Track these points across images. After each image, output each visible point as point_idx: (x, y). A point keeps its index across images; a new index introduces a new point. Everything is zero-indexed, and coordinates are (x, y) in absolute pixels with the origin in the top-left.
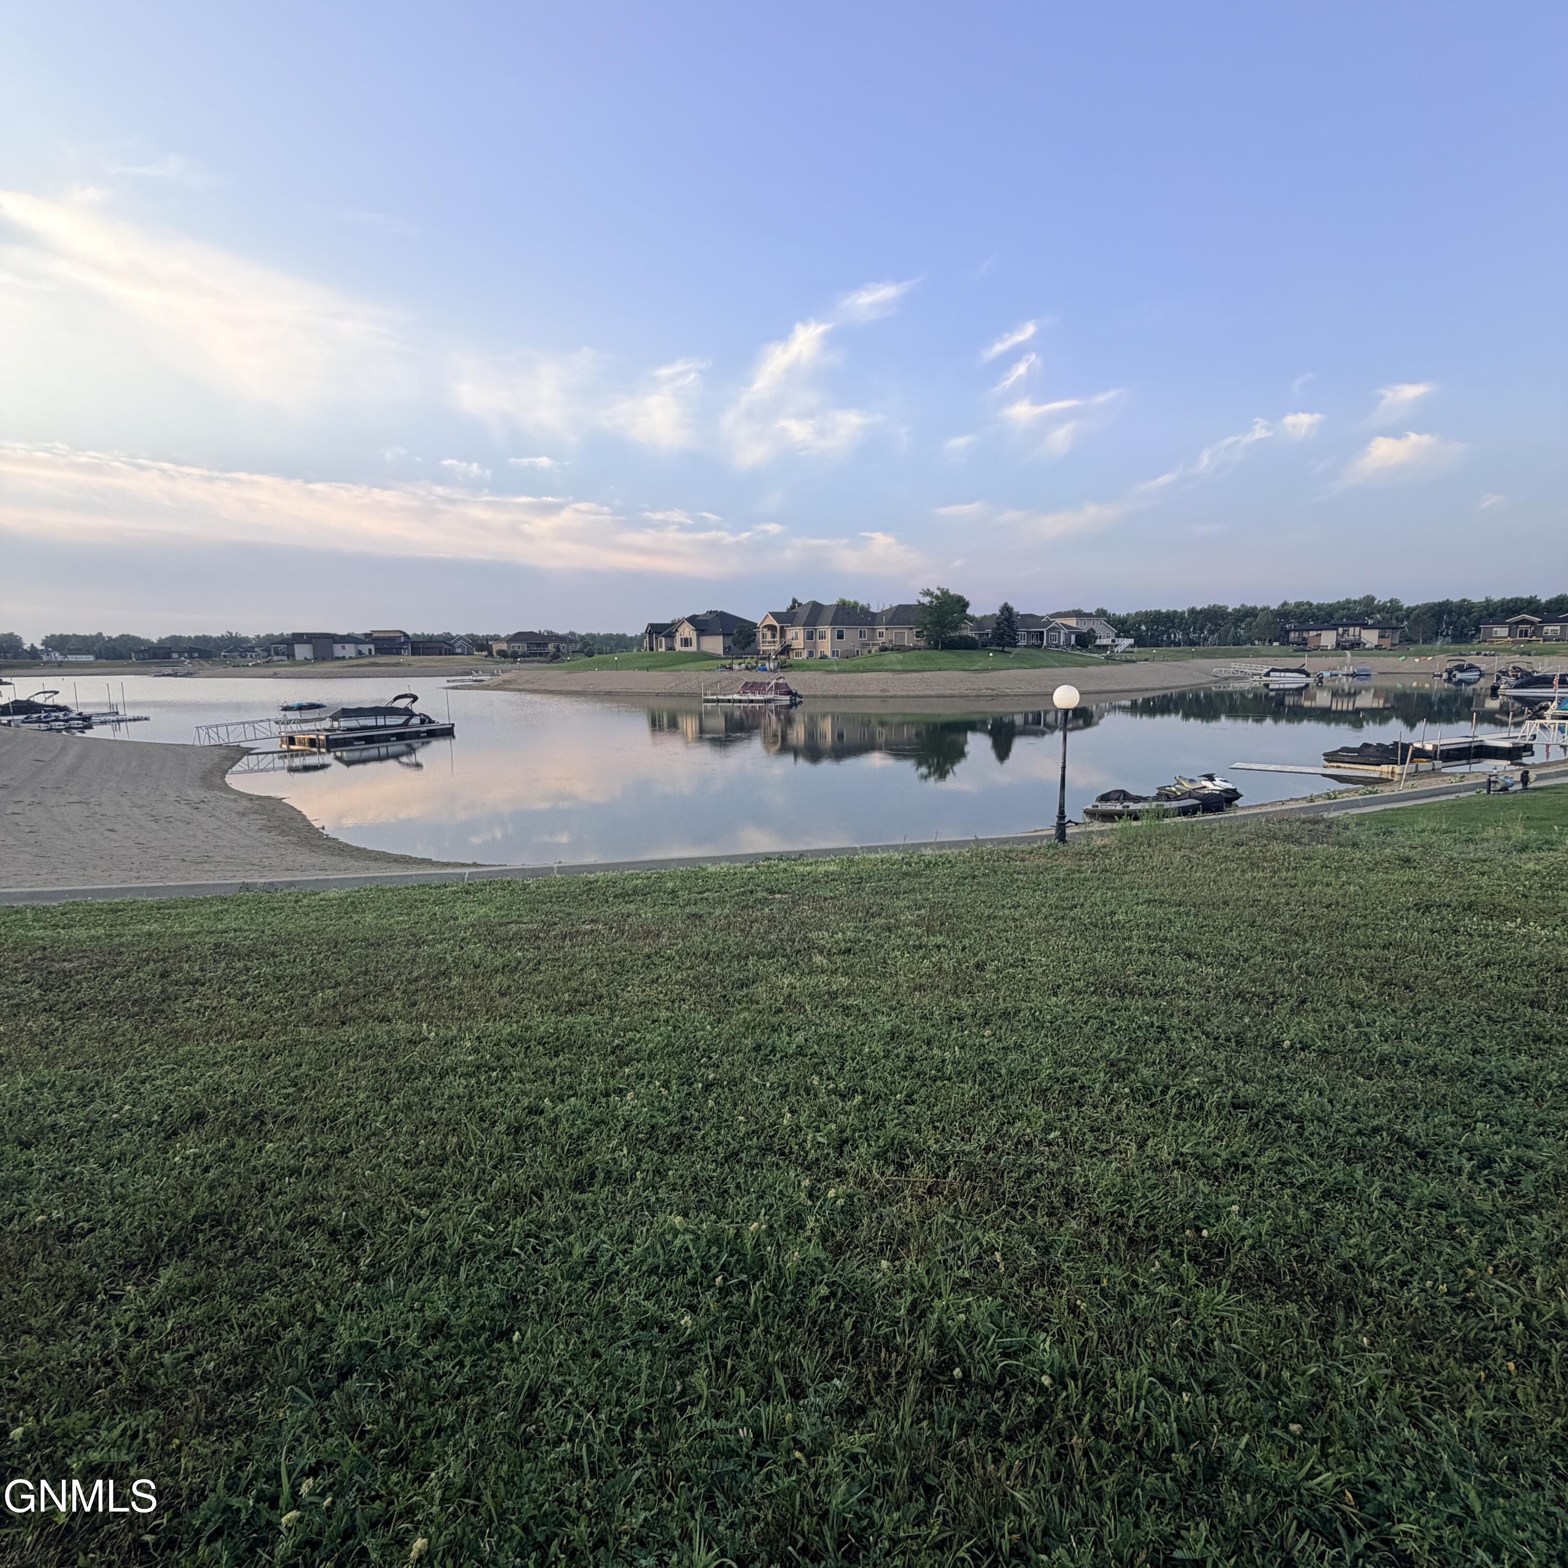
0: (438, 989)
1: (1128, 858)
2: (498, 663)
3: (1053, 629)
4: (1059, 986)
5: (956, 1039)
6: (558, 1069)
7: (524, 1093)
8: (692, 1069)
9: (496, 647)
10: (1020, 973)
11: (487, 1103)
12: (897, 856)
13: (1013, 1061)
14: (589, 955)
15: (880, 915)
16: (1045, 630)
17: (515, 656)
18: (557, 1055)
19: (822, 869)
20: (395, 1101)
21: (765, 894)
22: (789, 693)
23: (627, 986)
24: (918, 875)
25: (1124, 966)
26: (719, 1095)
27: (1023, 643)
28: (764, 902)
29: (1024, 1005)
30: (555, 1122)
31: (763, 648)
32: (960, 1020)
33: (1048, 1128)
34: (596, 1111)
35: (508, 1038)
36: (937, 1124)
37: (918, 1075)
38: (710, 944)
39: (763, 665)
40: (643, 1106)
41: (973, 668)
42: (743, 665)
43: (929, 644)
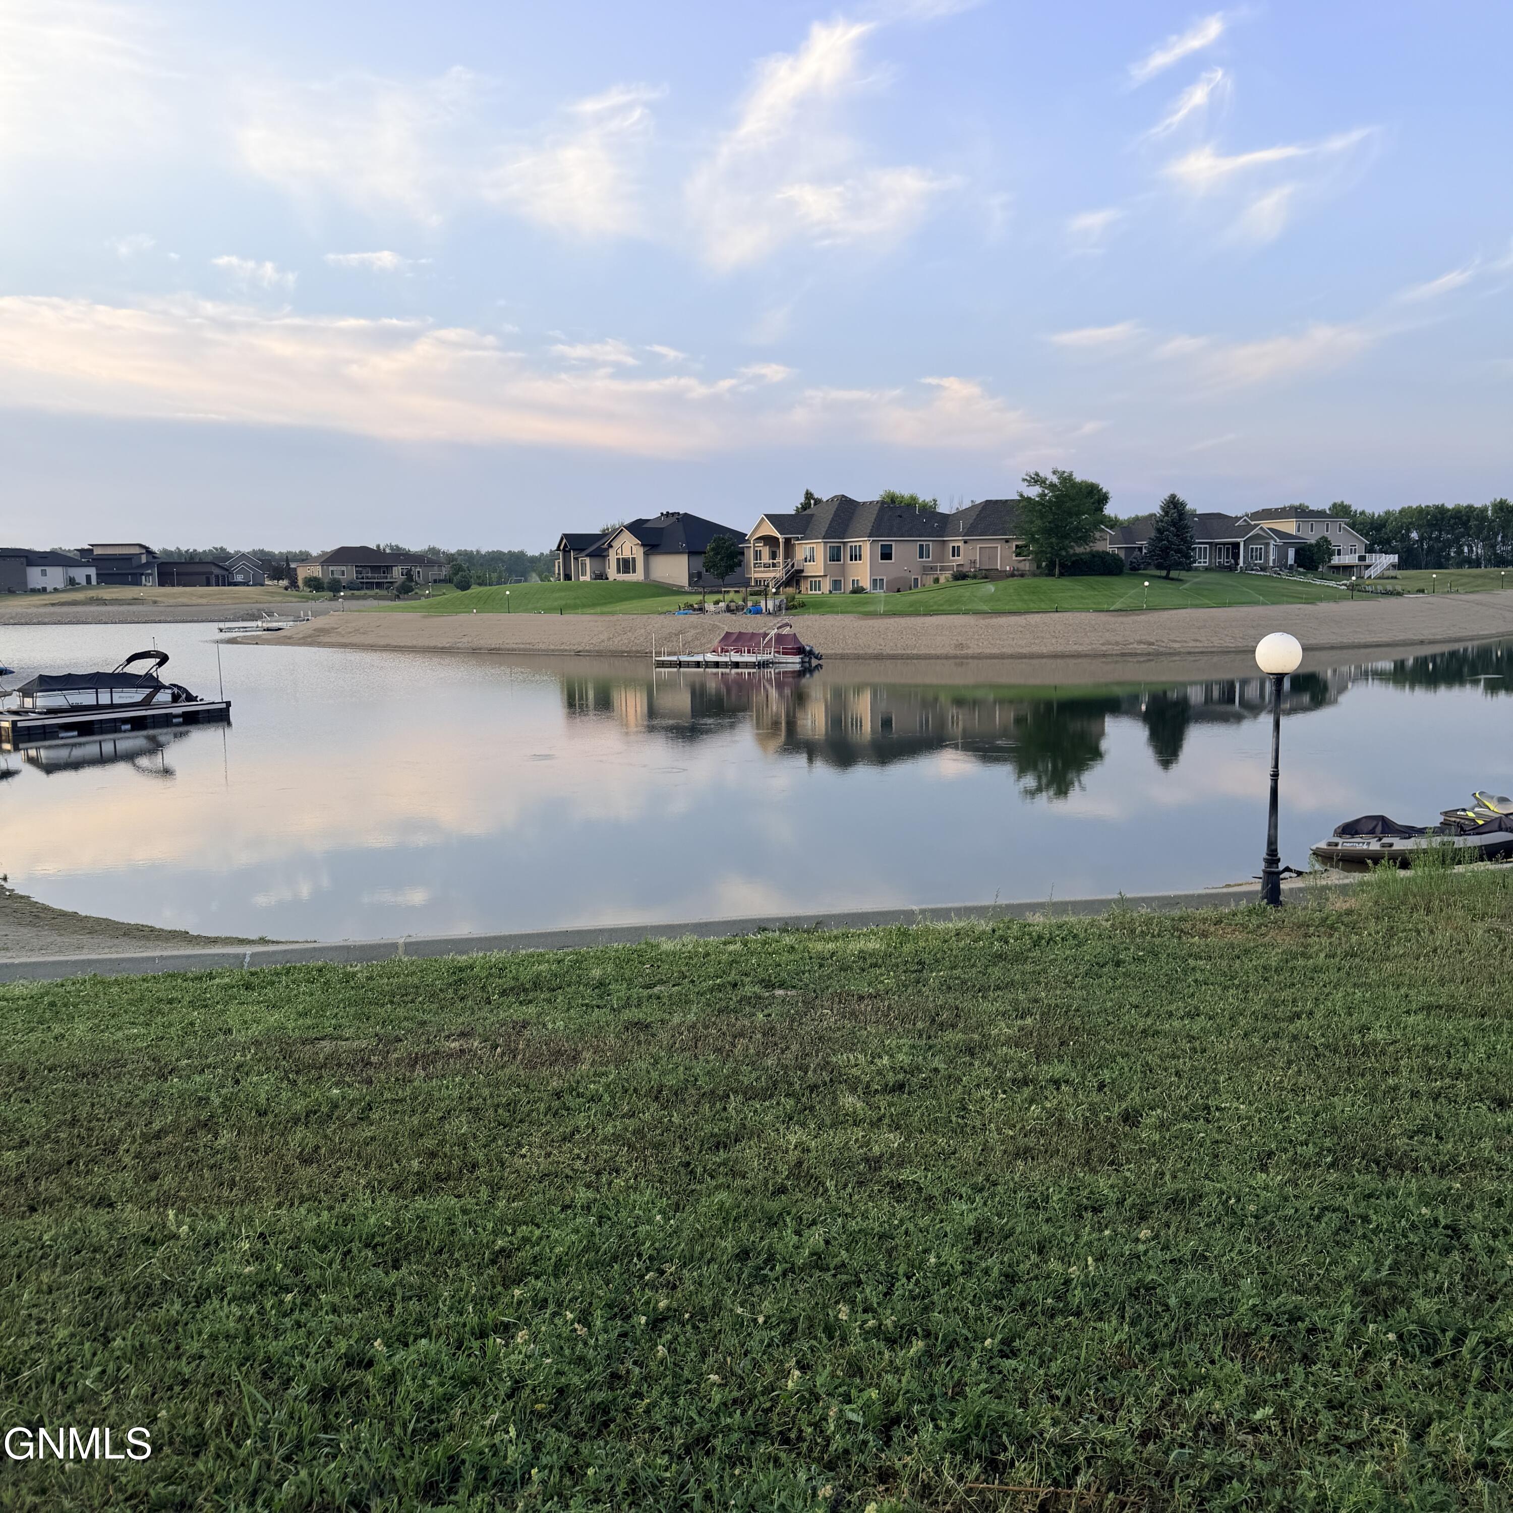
0: (196, 1151)
1: (1391, 932)
2: (307, 599)
3: (1256, 539)
4: (1270, 1154)
5: (1089, 1244)
6: (399, 1292)
7: (338, 1330)
8: (629, 1292)
9: (303, 573)
10: (1201, 1130)
11: (275, 1347)
12: (984, 926)
13: (1189, 1284)
14: (456, 1093)
15: (954, 1026)
16: (1241, 540)
17: (335, 587)
18: (396, 1266)
19: (855, 946)
20: (118, 1342)
21: (757, 989)
22: (800, 651)
23: (520, 1145)
24: (1020, 958)
25: (1386, 1120)
26: (676, 1337)
27: (1201, 563)
28: (756, 1001)
29: (1209, 1186)
30: (392, 1379)
31: (756, 574)
32: (1096, 1210)
33: (1253, 1400)
34: (462, 1364)
35: (313, 1235)
36: (1057, 1392)
37: (1023, 1305)
38: (663, 1073)
39: (756, 604)
40: (545, 1355)
41: (1117, 606)
42: (722, 604)
43: (1039, 567)
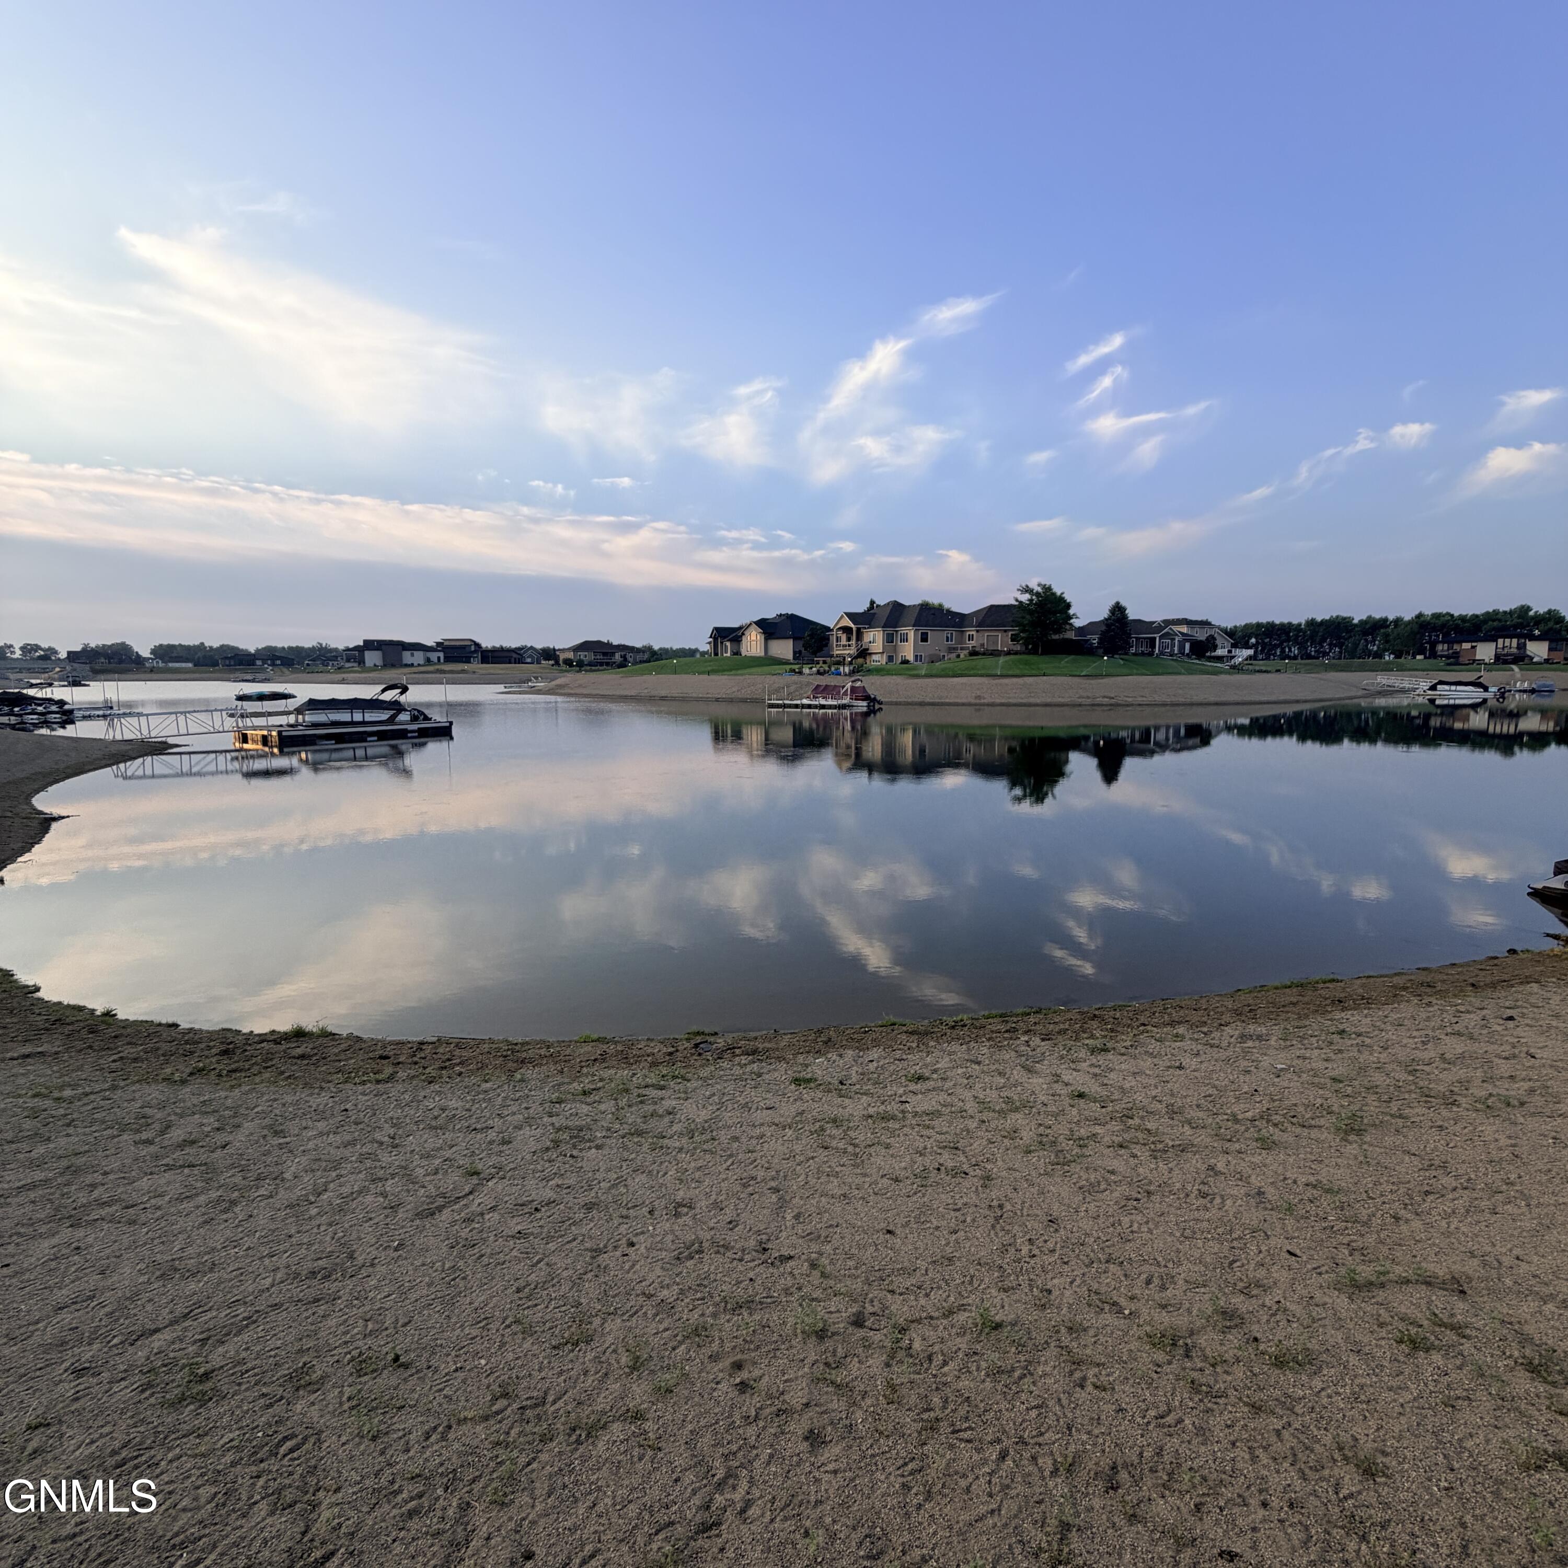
3: (1166, 635)
9: (562, 656)
16: (1157, 636)
17: (581, 665)
22: (867, 698)
27: (1133, 650)
31: (837, 652)
39: (837, 669)
41: (1083, 673)
42: (814, 669)
43: (1027, 648)
